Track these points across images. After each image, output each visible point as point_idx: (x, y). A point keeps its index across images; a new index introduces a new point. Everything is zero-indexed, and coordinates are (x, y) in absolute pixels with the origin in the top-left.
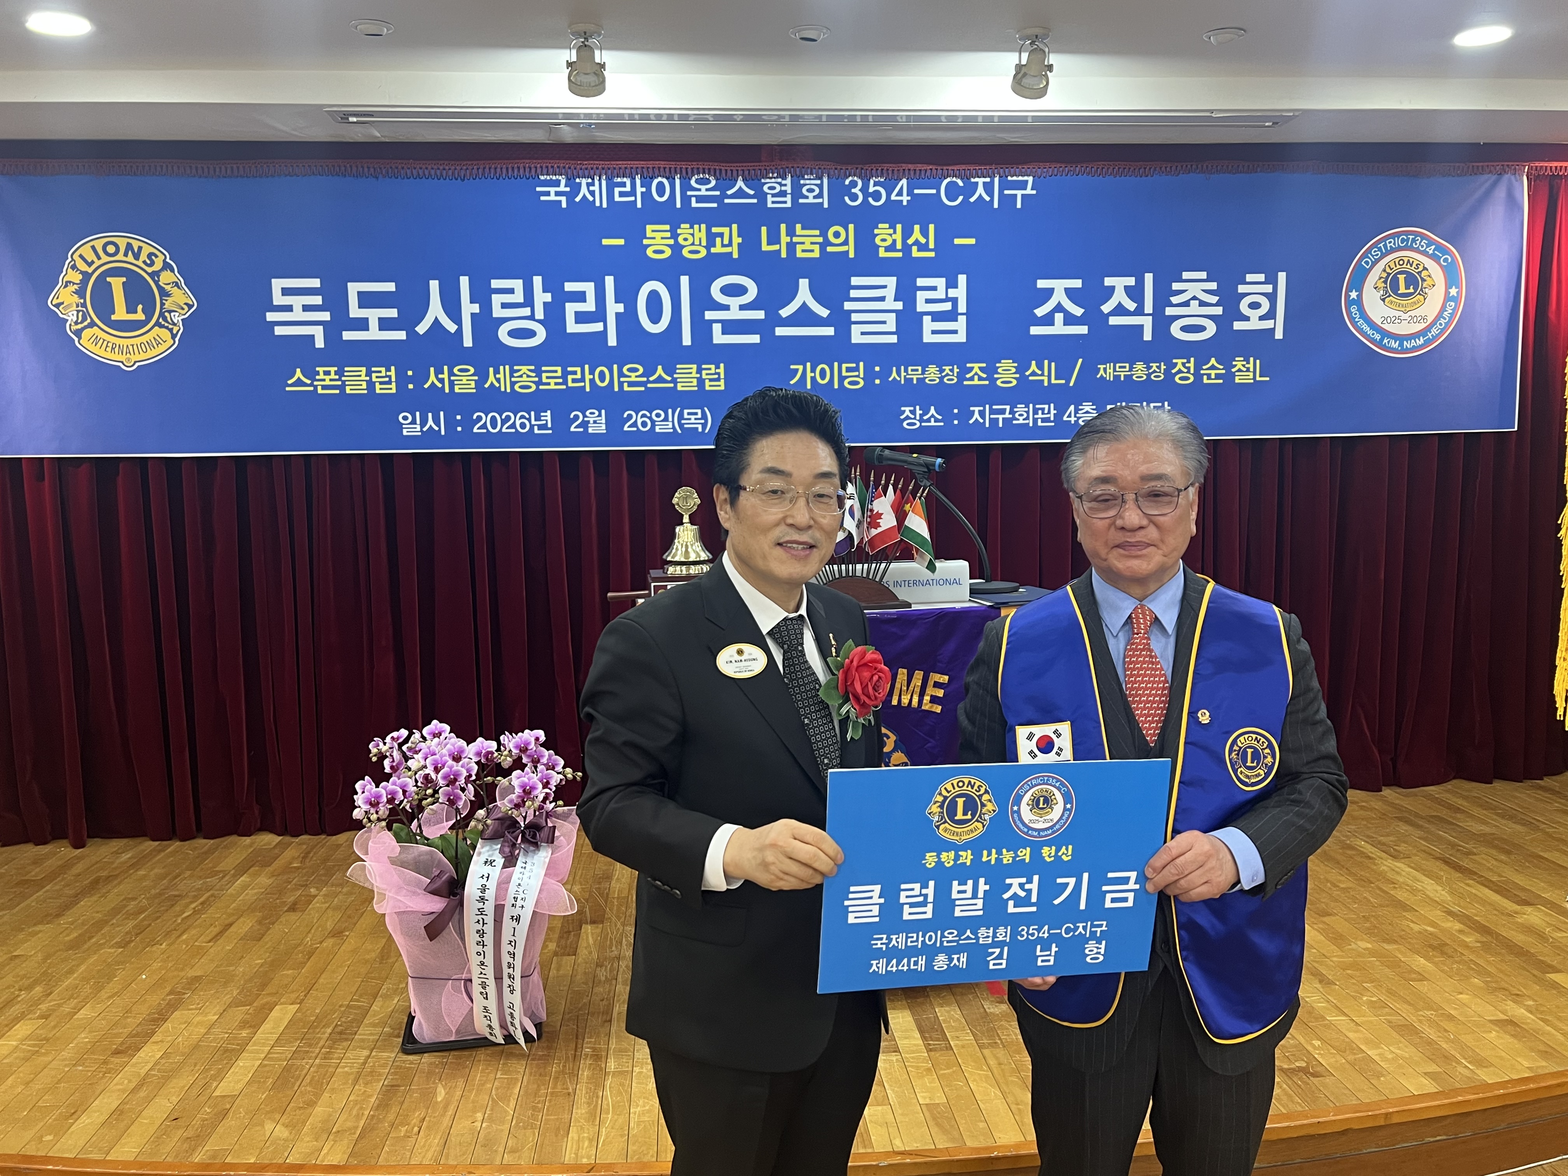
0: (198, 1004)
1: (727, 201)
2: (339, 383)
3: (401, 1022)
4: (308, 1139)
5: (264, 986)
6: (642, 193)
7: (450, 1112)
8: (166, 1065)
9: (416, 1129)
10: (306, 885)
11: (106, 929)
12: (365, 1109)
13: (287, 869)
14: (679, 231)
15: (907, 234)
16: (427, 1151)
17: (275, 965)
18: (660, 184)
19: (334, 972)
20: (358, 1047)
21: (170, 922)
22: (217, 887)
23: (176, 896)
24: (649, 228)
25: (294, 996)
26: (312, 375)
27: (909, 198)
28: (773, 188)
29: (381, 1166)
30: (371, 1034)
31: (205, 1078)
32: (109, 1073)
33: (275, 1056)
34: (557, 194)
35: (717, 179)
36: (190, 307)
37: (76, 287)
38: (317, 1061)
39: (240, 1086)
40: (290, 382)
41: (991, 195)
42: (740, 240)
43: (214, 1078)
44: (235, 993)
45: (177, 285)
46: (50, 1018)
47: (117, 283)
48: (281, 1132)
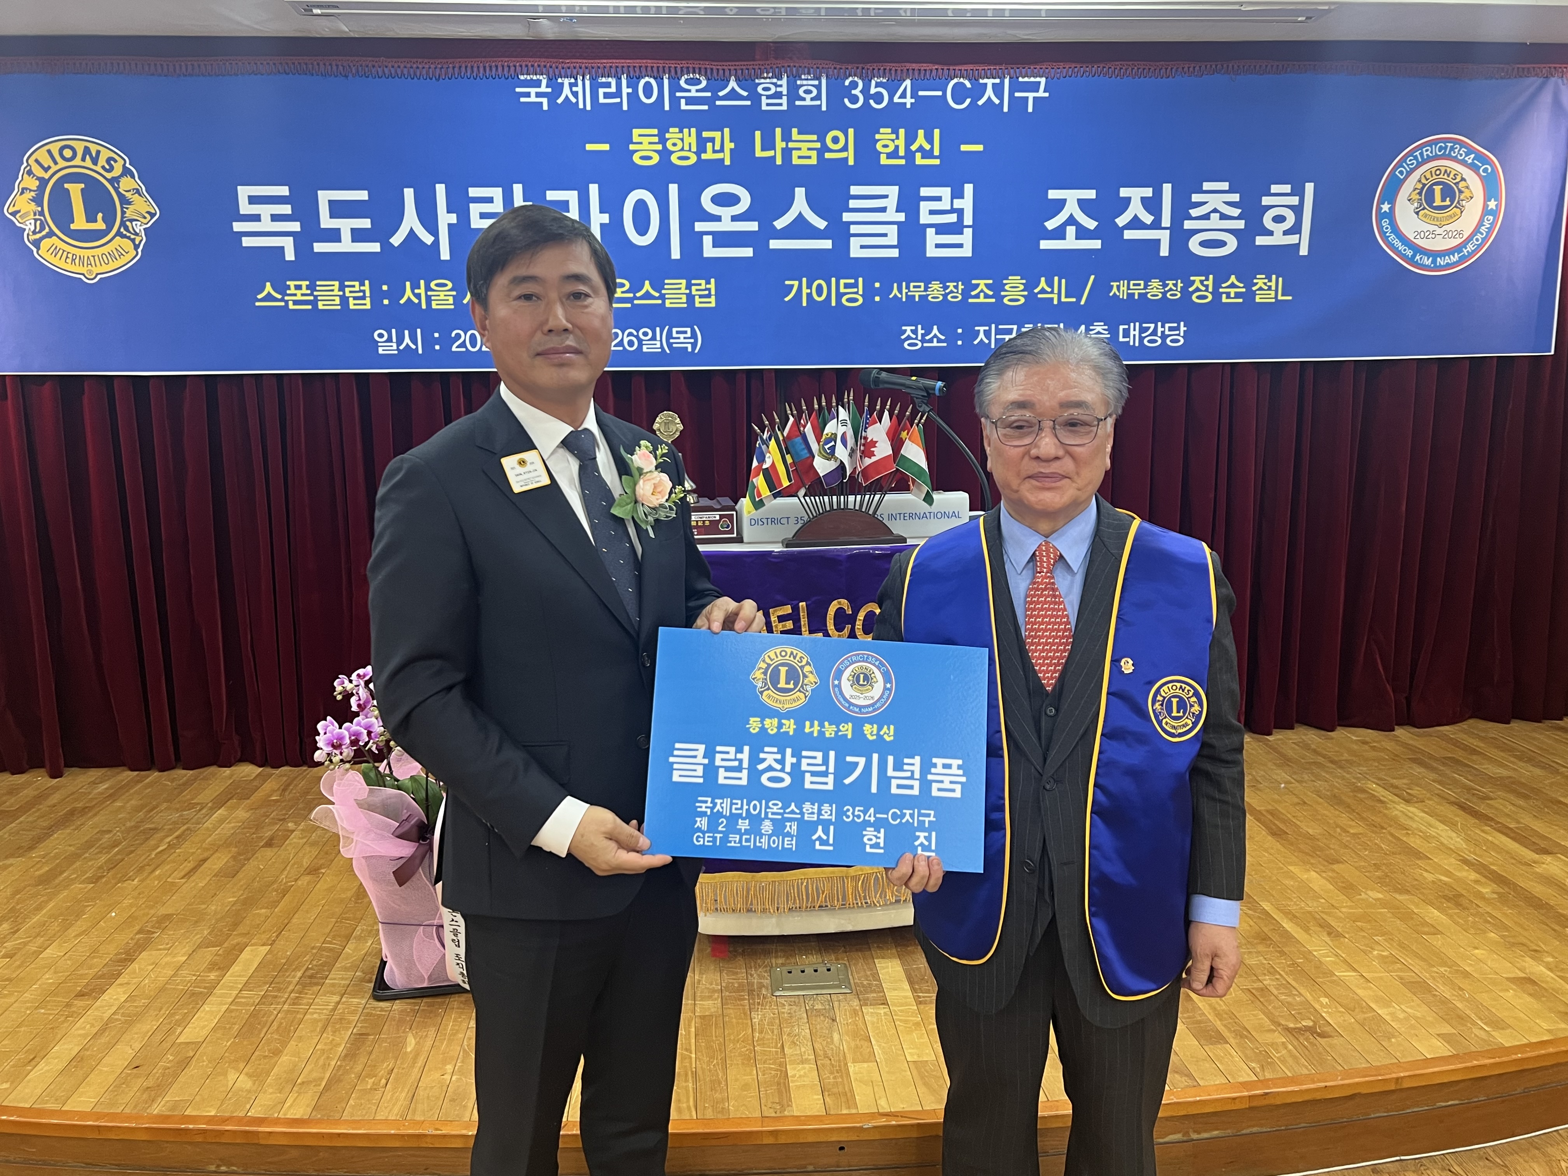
0: (167, 944)
1: (718, 103)
2: (311, 298)
3: (375, 966)
4: (271, 1090)
5: (236, 925)
6: (628, 94)
7: (420, 1063)
8: (131, 1009)
9: (383, 1081)
10: (284, 819)
11: (78, 864)
12: (332, 1059)
13: (266, 802)
14: (667, 136)
15: (910, 139)
16: (394, 1105)
17: (248, 903)
18: (648, 84)
19: (307, 912)
20: (328, 992)
21: (143, 857)
22: (193, 821)
23: (151, 829)
24: (636, 132)
25: (264, 937)
26: (282, 289)
27: (913, 100)
28: (768, 89)
29: (344, 1120)
30: (342, 979)
31: (170, 1023)
32: (72, 1017)
33: (243, 1000)
34: (538, 95)
35: (708, 79)
36: (152, 215)
37: (33, 194)
38: (286, 1007)
39: (205, 1032)
40: (259, 297)
41: (1000, 96)
42: (732, 145)
43: (178, 1023)
44: (206, 932)
45: (138, 192)
46: (14, 959)
47: (75, 190)
48: (244, 1082)
